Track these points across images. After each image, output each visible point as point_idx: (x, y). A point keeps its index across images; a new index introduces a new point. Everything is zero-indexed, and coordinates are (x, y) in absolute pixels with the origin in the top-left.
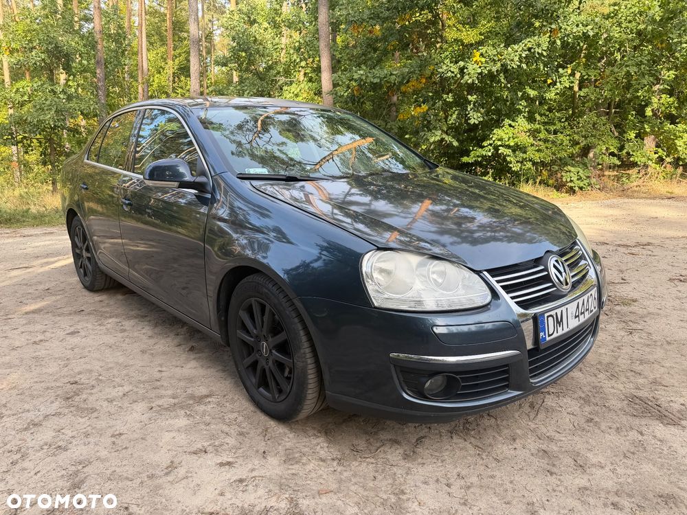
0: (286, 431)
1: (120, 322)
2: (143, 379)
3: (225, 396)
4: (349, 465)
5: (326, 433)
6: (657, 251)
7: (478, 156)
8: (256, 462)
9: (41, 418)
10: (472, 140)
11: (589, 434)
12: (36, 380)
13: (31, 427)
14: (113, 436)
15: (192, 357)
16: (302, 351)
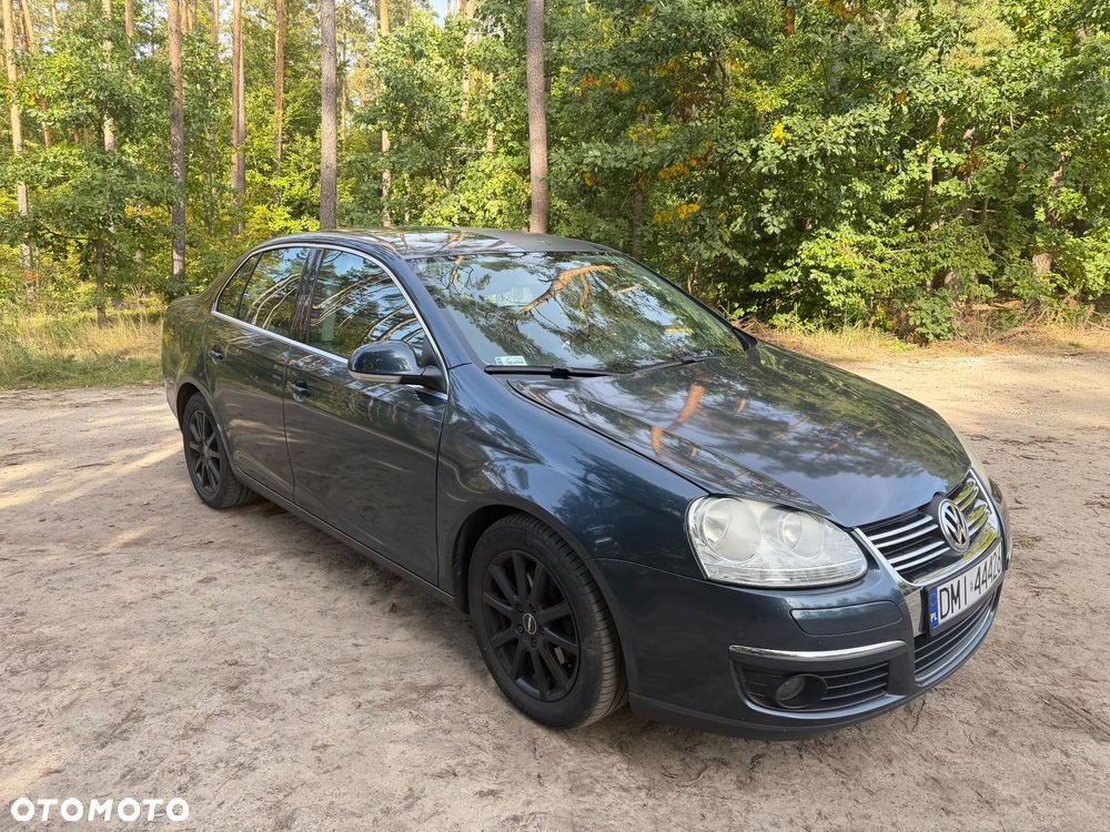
0: (563, 744)
1: (274, 563)
2: (334, 657)
3: (461, 687)
4: (663, 797)
5: (621, 749)
6: (1064, 453)
7: (777, 282)
8: (531, 791)
9: (201, 719)
10: (767, 255)
11: (994, 754)
12: (175, 658)
13: (191, 733)
14: (314, 748)
15: (398, 622)
16: (596, 634)
